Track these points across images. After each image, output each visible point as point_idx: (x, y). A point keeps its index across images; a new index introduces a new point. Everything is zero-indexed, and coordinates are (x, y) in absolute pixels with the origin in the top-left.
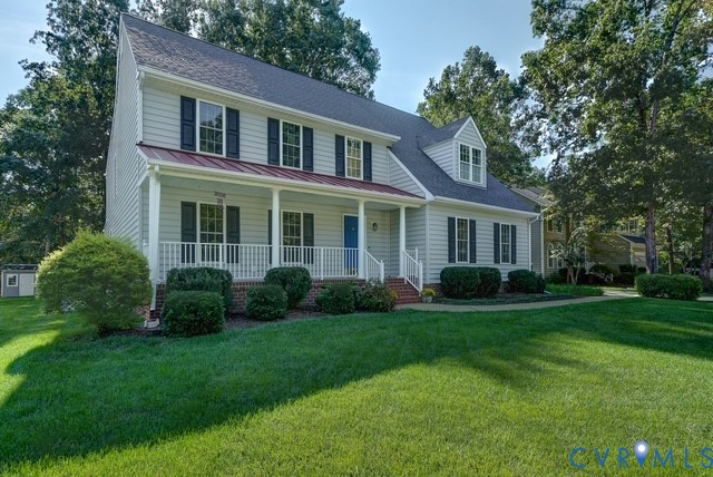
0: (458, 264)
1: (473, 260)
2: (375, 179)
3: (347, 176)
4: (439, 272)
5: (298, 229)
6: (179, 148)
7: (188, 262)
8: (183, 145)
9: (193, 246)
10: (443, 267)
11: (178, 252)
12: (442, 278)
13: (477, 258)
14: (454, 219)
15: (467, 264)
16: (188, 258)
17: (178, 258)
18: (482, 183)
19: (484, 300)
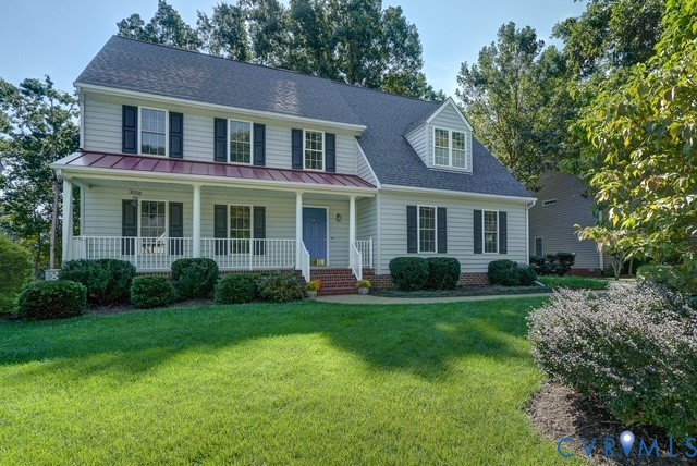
0: (421, 254)
1: (443, 249)
2: (339, 169)
3: (304, 169)
4: (388, 262)
5: (248, 221)
6: (120, 152)
7: (128, 253)
8: (124, 149)
9: (133, 240)
10: (393, 258)
11: (118, 245)
12: (391, 270)
13: (448, 248)
14: (415, 207)
15: (435, 254)
16: (128, 250)
17: (118, 251)
18: (467, 167)
19: (421, 292)
